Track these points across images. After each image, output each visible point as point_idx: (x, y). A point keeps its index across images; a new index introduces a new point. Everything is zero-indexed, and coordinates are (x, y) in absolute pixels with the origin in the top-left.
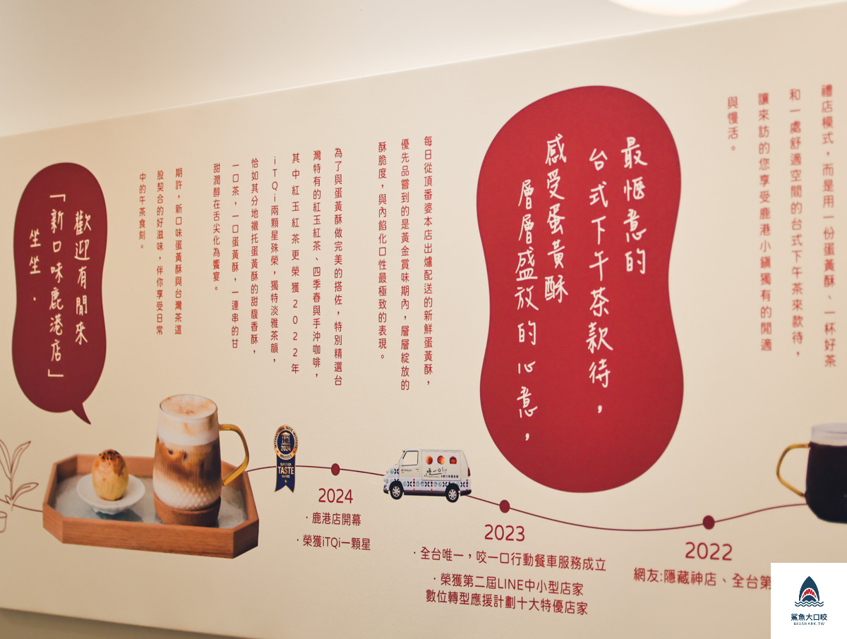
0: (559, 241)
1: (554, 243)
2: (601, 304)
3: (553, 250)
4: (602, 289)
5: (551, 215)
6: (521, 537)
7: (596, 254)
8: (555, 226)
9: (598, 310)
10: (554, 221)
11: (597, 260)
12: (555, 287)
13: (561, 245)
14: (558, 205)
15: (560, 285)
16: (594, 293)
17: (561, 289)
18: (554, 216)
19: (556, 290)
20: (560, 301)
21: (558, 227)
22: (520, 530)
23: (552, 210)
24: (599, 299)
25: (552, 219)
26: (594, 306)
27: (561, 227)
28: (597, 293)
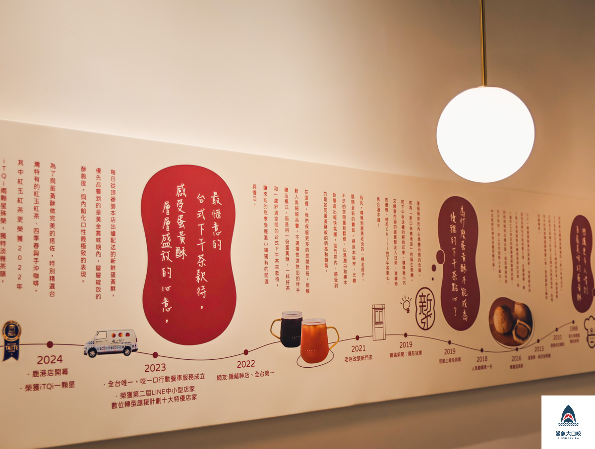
0: (183, 232)
1: (180, 232)
2: (202, 261)
3: (180, 235)
4: (202, 255)
5: (179, 219)
6: (164, 369)
7: (200, 240)
8: (181, 225)
9: (201, 264)
10: (181, 222)
11: (200, 242)
12: (181, 252)
13: (183, 234)
14: (183, 215)
15: (183, 252)
16: (199, 256)
17: (184, 253)
18: (180, 220)
19: (181, 254)
20: (183, 259)
21: (182, 225)
22: (163, 365)
23: (179, 217)
24: (201, 259)
25: (179, 221)
26: (199, 262)
27: (183, 225)
28: (201, 257)
